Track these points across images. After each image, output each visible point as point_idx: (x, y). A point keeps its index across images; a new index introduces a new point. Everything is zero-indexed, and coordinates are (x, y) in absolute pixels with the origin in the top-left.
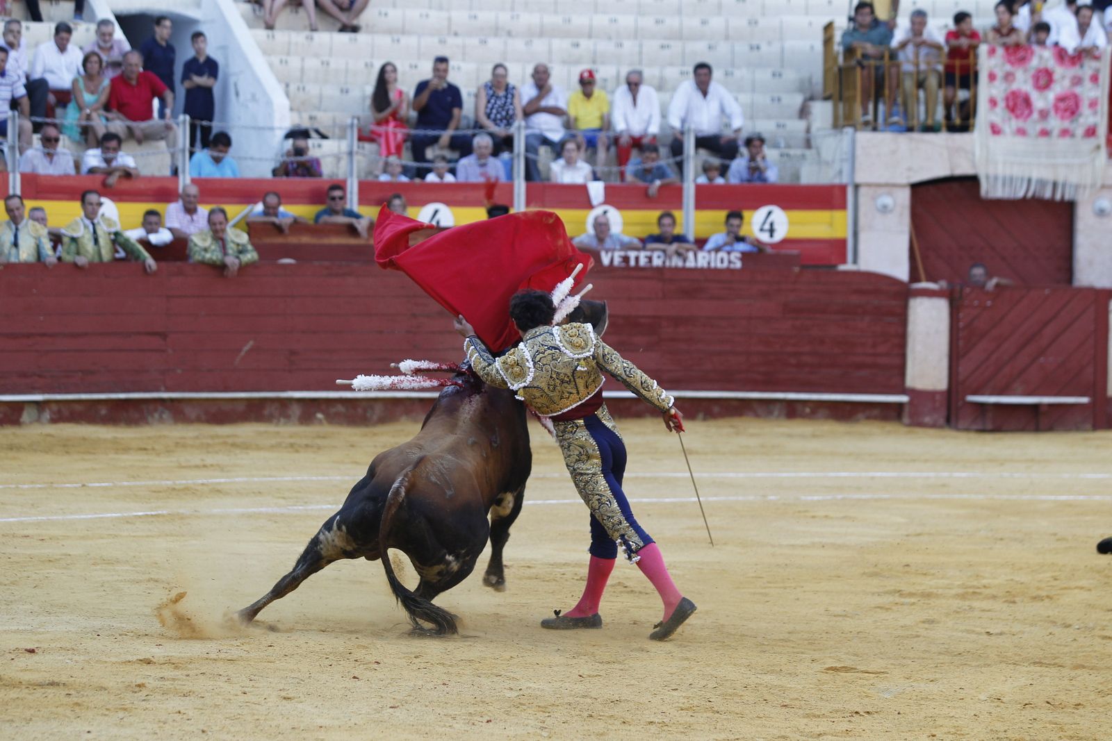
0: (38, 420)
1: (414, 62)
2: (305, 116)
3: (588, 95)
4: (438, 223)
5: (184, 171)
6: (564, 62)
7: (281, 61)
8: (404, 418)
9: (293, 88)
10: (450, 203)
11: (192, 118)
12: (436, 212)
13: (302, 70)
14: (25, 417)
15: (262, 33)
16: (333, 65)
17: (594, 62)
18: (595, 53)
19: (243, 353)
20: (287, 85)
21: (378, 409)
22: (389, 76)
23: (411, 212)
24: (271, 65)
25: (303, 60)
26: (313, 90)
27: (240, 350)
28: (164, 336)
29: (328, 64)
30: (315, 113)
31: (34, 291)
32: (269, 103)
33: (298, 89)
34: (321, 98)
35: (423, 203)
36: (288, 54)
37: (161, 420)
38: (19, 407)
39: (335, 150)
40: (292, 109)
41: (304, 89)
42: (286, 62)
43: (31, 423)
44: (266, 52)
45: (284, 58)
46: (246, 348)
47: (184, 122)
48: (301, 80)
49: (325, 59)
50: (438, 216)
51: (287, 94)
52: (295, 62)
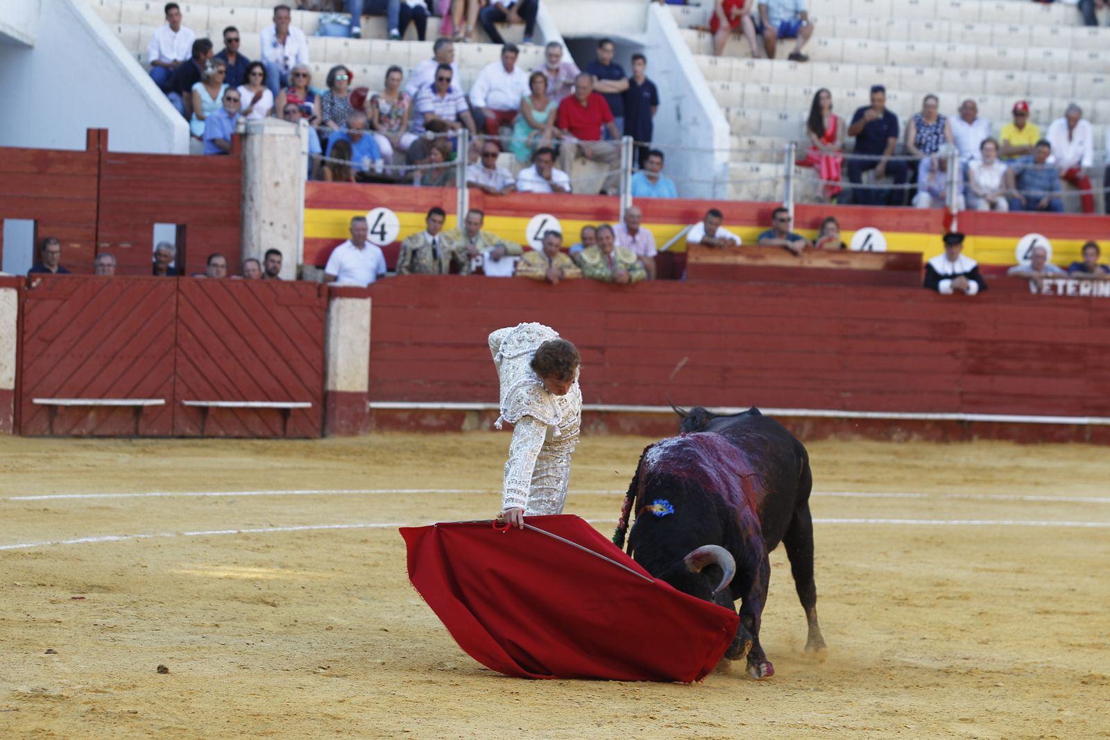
0: (479, 428)
1: (851, 91)
2: (745, 140)
3: (1020, 126)
4: (871, 247)
5: (625, 191)
6: (998, 93)
7: (723, 87)
8: (831, 437)
9: (733, 113)
10: (883, 228)
11: (635, 139)
12: (869, 237)
13: (743, 96)
14: (467, 424)
15: (705, 59)
16: (773, 91)
17: (1028, 94)
18: (1029, 84)
19: (677, 369)
20: (728, 110)
21: (808, 427)
22: (824, 103)
23: (844, 236)
24: (713, 91)
25: (744, 85)
26: (753, 115)
27: (675, 366)
28: (601, 349)
29: (768, 90)
30: (754, 138)
31: (479, 303)
32: (709, 127)
33: (739, 114)
34: (760, 122)
35: (857, 228)
36: (730, 80)
37: (597, 432)
38: (461, 414)
39: (773, 174)
40: (731, 133)
41: (744, 114)
42: (728, 88)
43: (472, 430)
44: (708, 78)
45: (726, 83)
46: (681, 364)
47: (627, 143)
48: (742, 105)
49: (765, 85)
50: (871, 241)
51: (728, 119)
52: (735, 88)
